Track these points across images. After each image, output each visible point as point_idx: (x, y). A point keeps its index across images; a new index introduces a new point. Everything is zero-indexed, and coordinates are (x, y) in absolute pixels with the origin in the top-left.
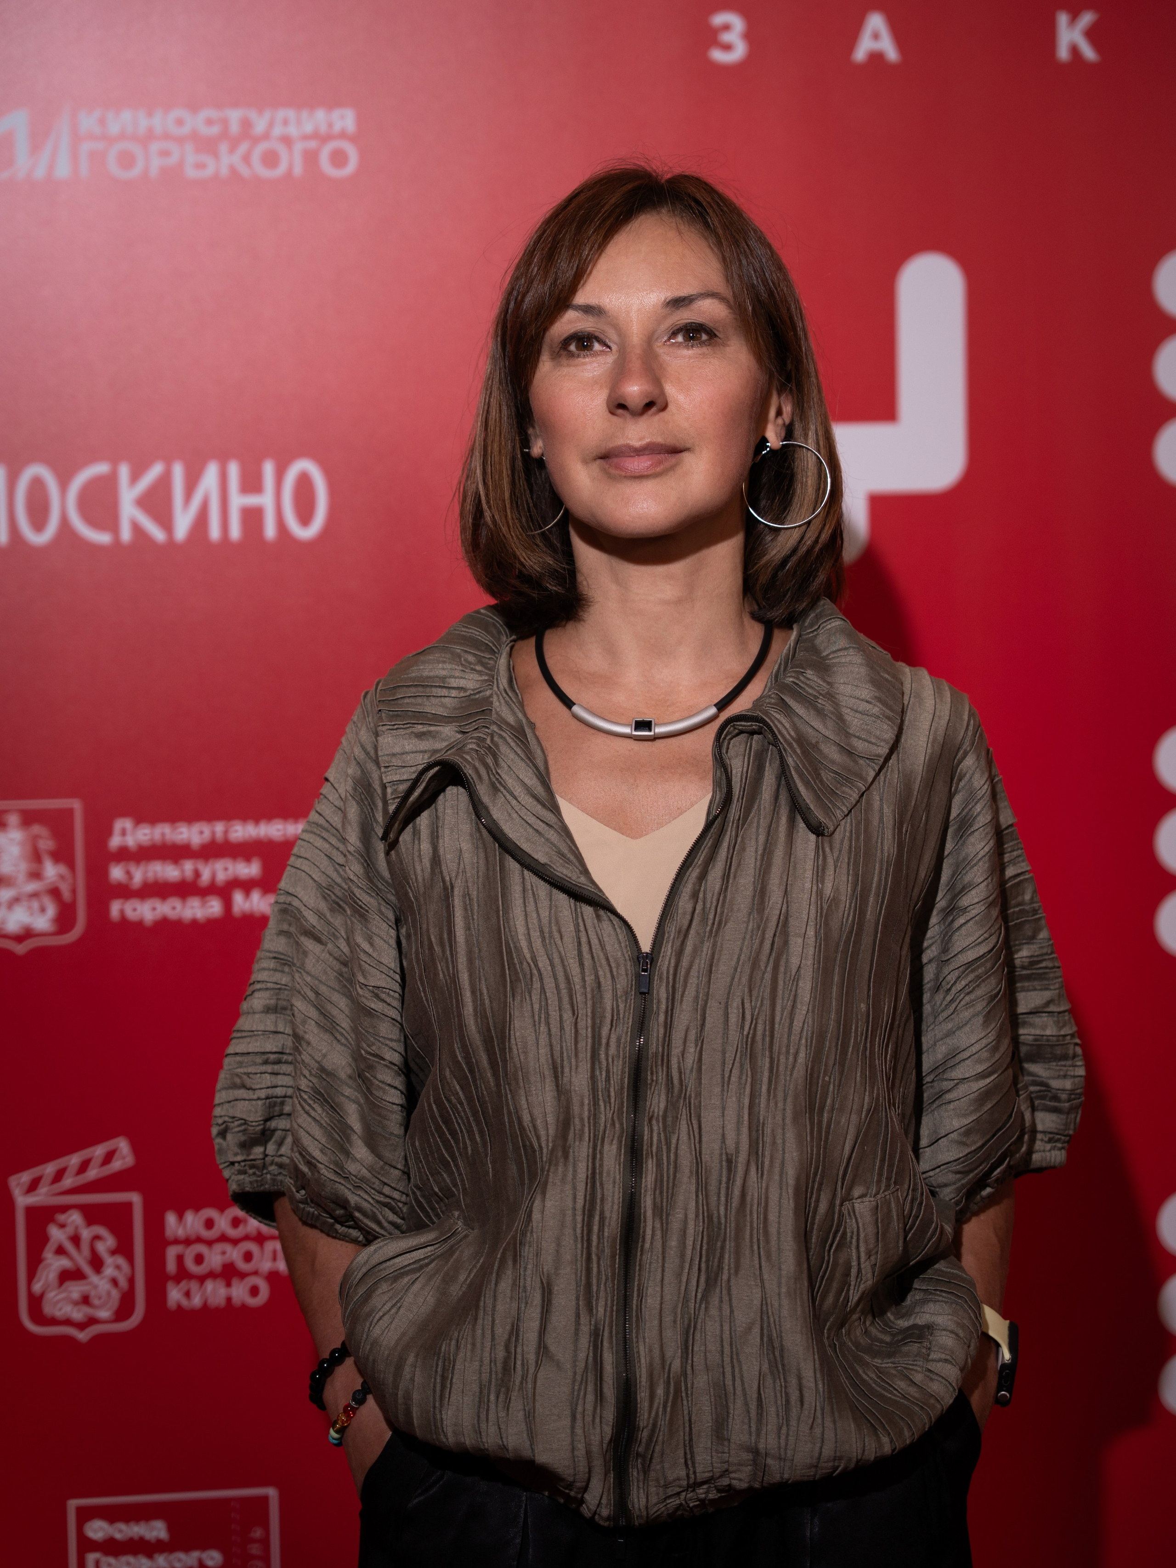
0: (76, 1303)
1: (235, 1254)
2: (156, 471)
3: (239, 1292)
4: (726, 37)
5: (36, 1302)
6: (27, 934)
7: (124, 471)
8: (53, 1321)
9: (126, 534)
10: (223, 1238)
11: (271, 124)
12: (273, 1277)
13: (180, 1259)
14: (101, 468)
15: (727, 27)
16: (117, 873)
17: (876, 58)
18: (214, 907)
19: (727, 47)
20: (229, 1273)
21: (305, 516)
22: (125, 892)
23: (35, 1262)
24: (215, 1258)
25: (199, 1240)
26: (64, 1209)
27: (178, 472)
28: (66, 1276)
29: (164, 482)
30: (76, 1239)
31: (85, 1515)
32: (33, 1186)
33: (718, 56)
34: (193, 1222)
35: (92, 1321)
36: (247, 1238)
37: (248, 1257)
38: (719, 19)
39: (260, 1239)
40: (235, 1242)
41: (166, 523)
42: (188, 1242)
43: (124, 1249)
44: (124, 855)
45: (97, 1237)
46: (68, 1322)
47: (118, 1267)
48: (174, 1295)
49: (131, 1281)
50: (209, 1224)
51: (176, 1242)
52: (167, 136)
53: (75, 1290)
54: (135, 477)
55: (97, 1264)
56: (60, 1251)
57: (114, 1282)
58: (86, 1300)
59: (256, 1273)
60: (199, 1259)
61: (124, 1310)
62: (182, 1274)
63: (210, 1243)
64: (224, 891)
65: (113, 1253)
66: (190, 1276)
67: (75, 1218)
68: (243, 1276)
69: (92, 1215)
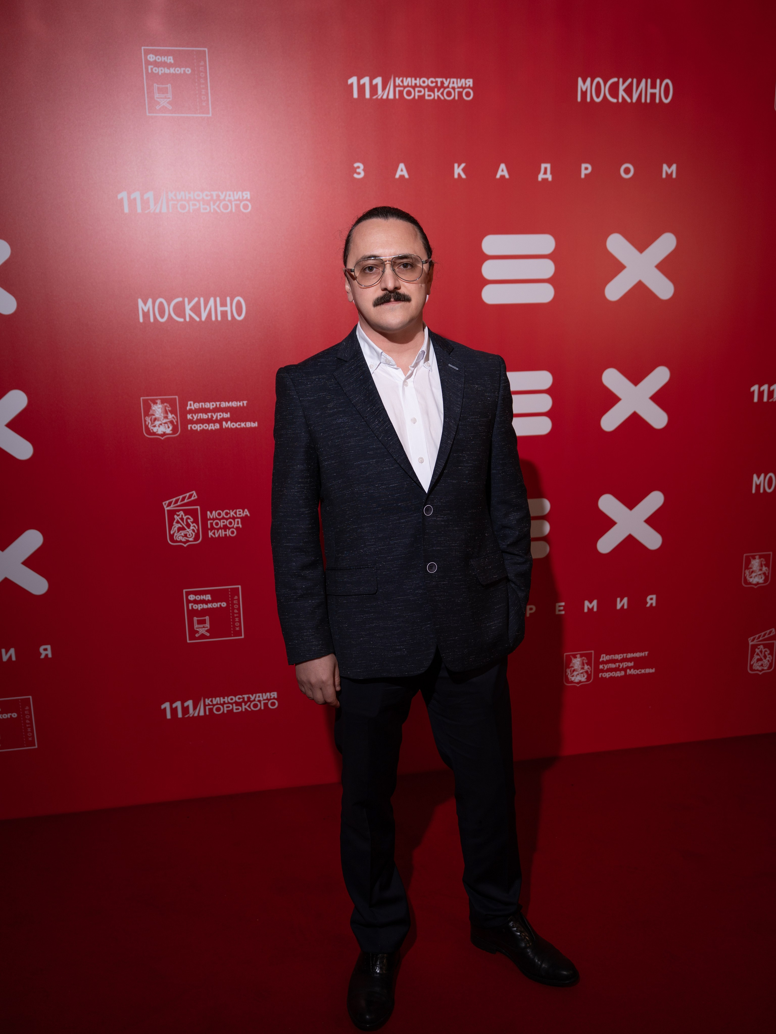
0: (183, 537)
1: (227, 523)
2: (196, 299)
3: (228, 533)
4: (358, 170)
5: (172, 536)
6: (164, 434)
7: (186, 300)
8: (177, 541)
9: (188, 319)
10: (223, 518)
11: (226, 196)
12: (237, 528)
13: (212, 524)
14: (180, 299)
15: (358, 167)
16: (189, 417)
17: (402, 177)
18: (217, 426)
19: (359, 173)
20: (225, 528)
21: (239, 313)
22: (192, 422)
23: (171, 526)
24: (221, 524)
25: (217, 519)
26: (179, 511)
27: (202, 300)
28: (179, 529)
29: (198, 303)
30: (182, 519)
31: (188, 593)
32: (169, 504)
33: (356, 176)
34: (215, 514)
35: (188, 541)
36: (230, 518)
37: (231, 523)
38: (356, 165)
39: (234, 518)
40: (227, 519)
41: (199, 316)
42: (213, 519)
43: (196, 521)
44: (191, 411)
45: (188, 518)
46: (181, 541)
47: (194, 526)
48: (210, 534)
49: (198, 530)
50: (219, 514)
51: (210, 519)
52: (194, 200)
53: (183, 533)
54: (189, 303)
55: (188, 526)
56: (178, 522)
57: (193, 530)
58: (186, 535)
59: (233, 527)
60: (217, 524)
61: (197, 538)
62: (212, 528)
63: (220, 520)
64: (220, 422)
65: (193, 523)
66: (215, 529)
67: (182, 513)
68: (229, 528)
69: (186, 512)
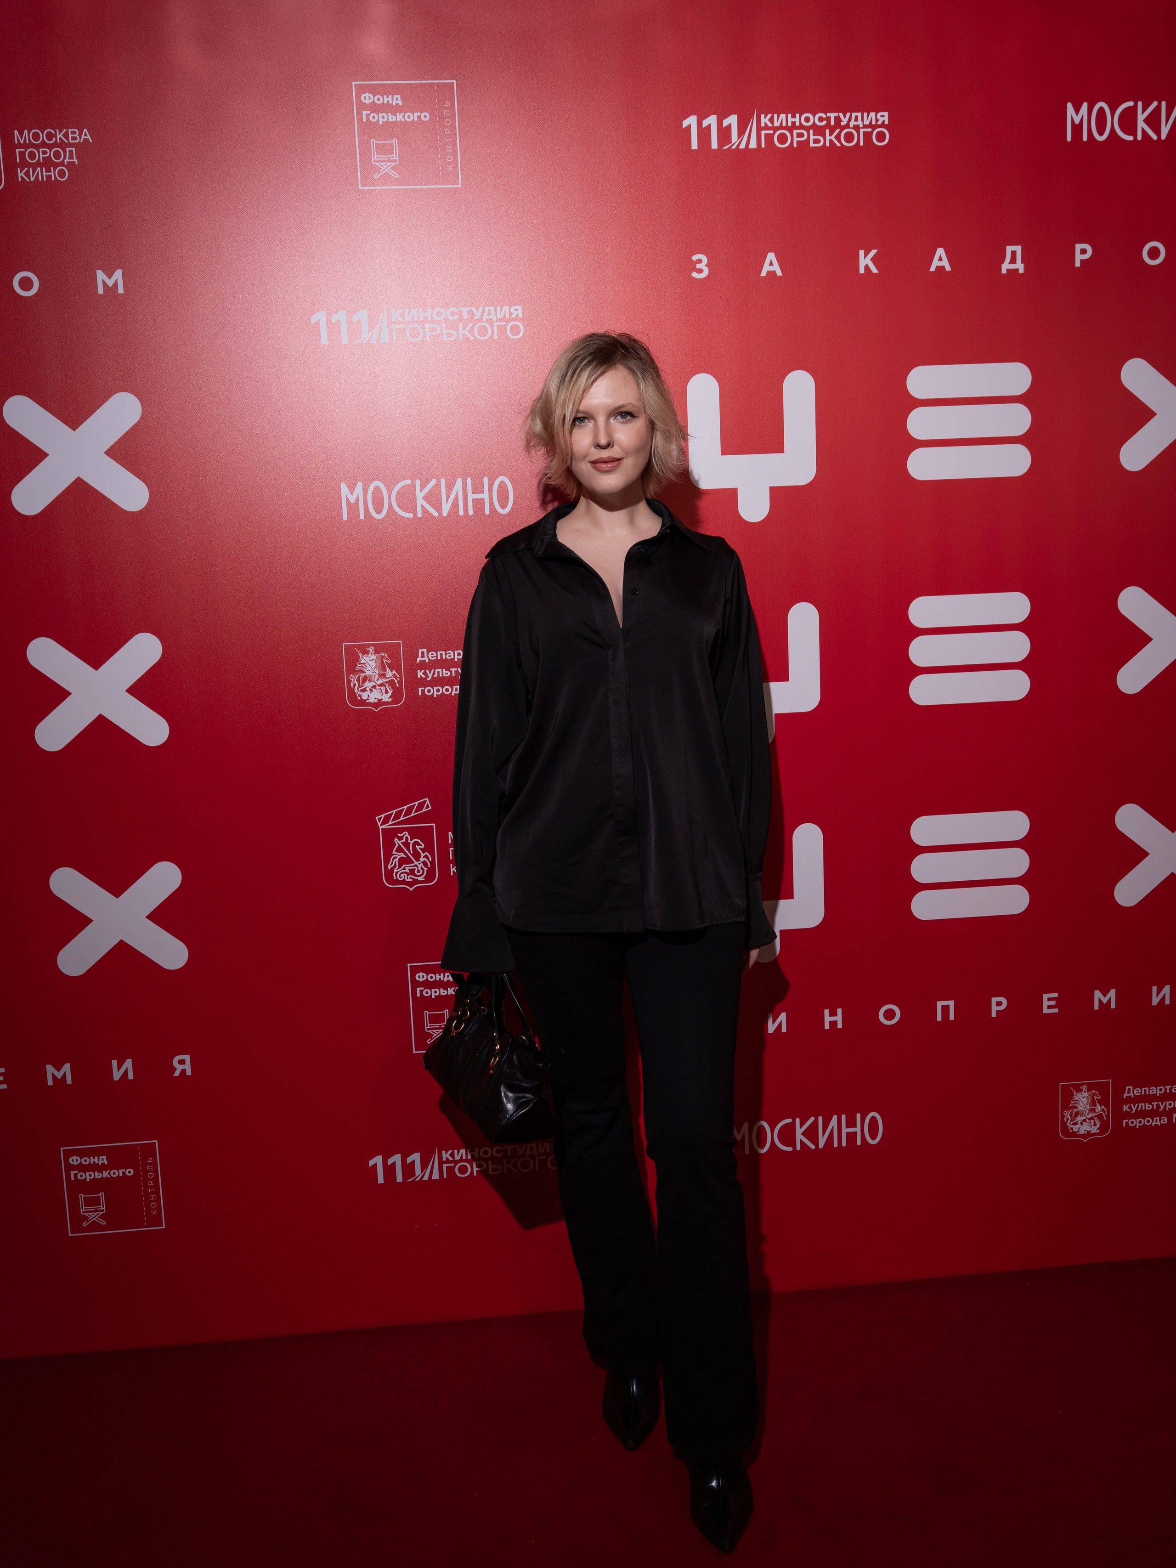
0: (408, 874)
2: (432, 483)
4: (698, 266)
5: (389, 873)
6: (380, 703)
7: (417, 484)
8: (398, 882)
9: (420, 515)
11: (483, 313)
14: (407, 483)
15: (700, 261)
16: (420, 674)
17: (772, 273)
19: (700, 271)
21: (503, 503)
22: (424, 683)
23: (388, 856)
26: (401, 830)
27: (443, 484)
28: (402, 861)
29: (436, 489)
30: (406, 844)
31: (415, 970)
32: (386, 821)
33: (695, 275)
35: (416, 882)
38: (695, 258)
41: (438, 507)
43: (429, 848)
44: (423, 665)
45: (416, 843)
46: (404, 882)
47: (426, 856)
49: (433, 863)
52: (433, 321)
53: (407, 868)
54: (422, 487)
55: (417, 856)
56: (400, 850)
57: (425, 863)
58: (412, 872)
61: (430, 877)
65: (424, 850)
67: (406, 834)
69: (414, 833)
